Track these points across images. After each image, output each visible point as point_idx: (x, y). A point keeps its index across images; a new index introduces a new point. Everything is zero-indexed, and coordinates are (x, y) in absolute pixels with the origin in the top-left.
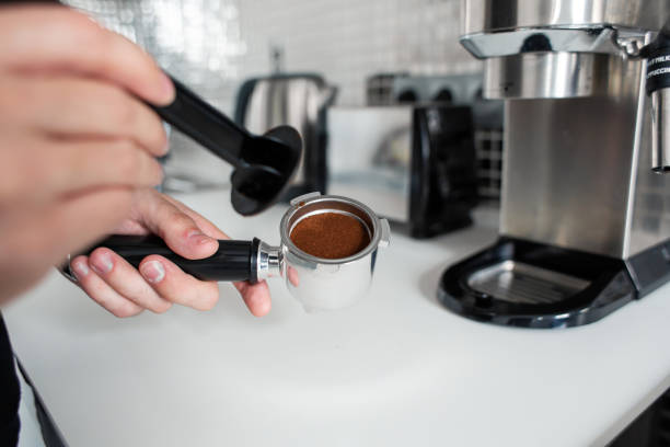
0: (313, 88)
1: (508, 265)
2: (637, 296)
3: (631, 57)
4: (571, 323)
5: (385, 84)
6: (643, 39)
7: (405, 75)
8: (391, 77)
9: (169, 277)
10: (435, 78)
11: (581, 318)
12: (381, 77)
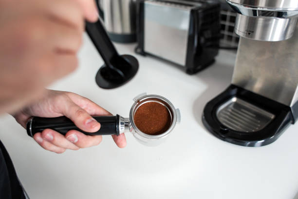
1: (234, 100)
9: (80, 140)
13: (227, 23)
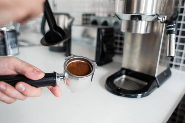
0: (66, 18)
1: (124, 76)
2: (158, 86)
3: (161, 22)
4: (142, 96)
5: (88, 17)
6: (164, 17)
7: (94, 15)
8: (90, 15)
9: (26, 89)
10: (103, 17)
11: (145, 95)
12: (87, 15)
13: (119, 41)
